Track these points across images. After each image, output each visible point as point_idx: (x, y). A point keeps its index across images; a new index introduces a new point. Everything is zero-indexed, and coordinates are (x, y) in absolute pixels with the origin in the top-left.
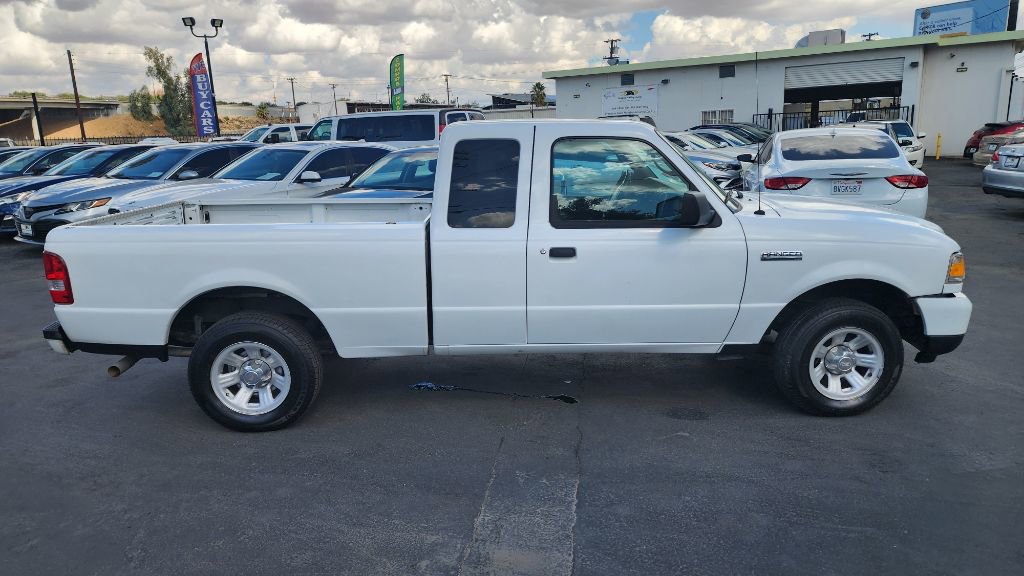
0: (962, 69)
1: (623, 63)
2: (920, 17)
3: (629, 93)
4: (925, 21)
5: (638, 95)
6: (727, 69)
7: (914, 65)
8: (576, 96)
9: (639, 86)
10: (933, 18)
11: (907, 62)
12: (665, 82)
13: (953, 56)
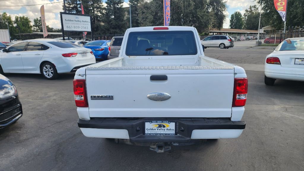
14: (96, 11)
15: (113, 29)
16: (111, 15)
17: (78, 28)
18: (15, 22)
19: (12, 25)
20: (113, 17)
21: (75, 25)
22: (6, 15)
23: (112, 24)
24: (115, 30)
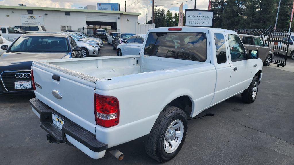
0: (128, 21)
1: (24, 6)
2: (98, 5)
3: (31, 17)
4: (100, 6)
5: (35, 18)
6: (68, 13)
7: (119, 18)
8: (8, 16)
9: (35, 14)
10: (102, 6)
11: (117, 17)
12: (46, 15)
13: (126, 17)
14: (241, 4)
15: (255, 22)
16: (257, 8)
17: (199, 23)
18: (174, 18)
19: (172, 20)
20: (259, 9)
21: (197, 21)
22: (170, 12)
23: (255, 17)
24: (257, 24)
